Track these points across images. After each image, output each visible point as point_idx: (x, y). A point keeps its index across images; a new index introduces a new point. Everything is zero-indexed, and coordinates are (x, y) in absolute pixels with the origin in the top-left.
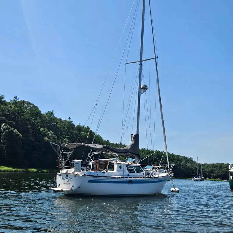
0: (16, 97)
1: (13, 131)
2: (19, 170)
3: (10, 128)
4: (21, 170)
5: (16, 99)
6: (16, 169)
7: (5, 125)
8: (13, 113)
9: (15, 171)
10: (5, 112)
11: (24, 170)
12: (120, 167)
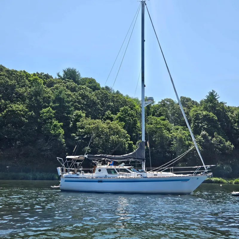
12: (100, 170)
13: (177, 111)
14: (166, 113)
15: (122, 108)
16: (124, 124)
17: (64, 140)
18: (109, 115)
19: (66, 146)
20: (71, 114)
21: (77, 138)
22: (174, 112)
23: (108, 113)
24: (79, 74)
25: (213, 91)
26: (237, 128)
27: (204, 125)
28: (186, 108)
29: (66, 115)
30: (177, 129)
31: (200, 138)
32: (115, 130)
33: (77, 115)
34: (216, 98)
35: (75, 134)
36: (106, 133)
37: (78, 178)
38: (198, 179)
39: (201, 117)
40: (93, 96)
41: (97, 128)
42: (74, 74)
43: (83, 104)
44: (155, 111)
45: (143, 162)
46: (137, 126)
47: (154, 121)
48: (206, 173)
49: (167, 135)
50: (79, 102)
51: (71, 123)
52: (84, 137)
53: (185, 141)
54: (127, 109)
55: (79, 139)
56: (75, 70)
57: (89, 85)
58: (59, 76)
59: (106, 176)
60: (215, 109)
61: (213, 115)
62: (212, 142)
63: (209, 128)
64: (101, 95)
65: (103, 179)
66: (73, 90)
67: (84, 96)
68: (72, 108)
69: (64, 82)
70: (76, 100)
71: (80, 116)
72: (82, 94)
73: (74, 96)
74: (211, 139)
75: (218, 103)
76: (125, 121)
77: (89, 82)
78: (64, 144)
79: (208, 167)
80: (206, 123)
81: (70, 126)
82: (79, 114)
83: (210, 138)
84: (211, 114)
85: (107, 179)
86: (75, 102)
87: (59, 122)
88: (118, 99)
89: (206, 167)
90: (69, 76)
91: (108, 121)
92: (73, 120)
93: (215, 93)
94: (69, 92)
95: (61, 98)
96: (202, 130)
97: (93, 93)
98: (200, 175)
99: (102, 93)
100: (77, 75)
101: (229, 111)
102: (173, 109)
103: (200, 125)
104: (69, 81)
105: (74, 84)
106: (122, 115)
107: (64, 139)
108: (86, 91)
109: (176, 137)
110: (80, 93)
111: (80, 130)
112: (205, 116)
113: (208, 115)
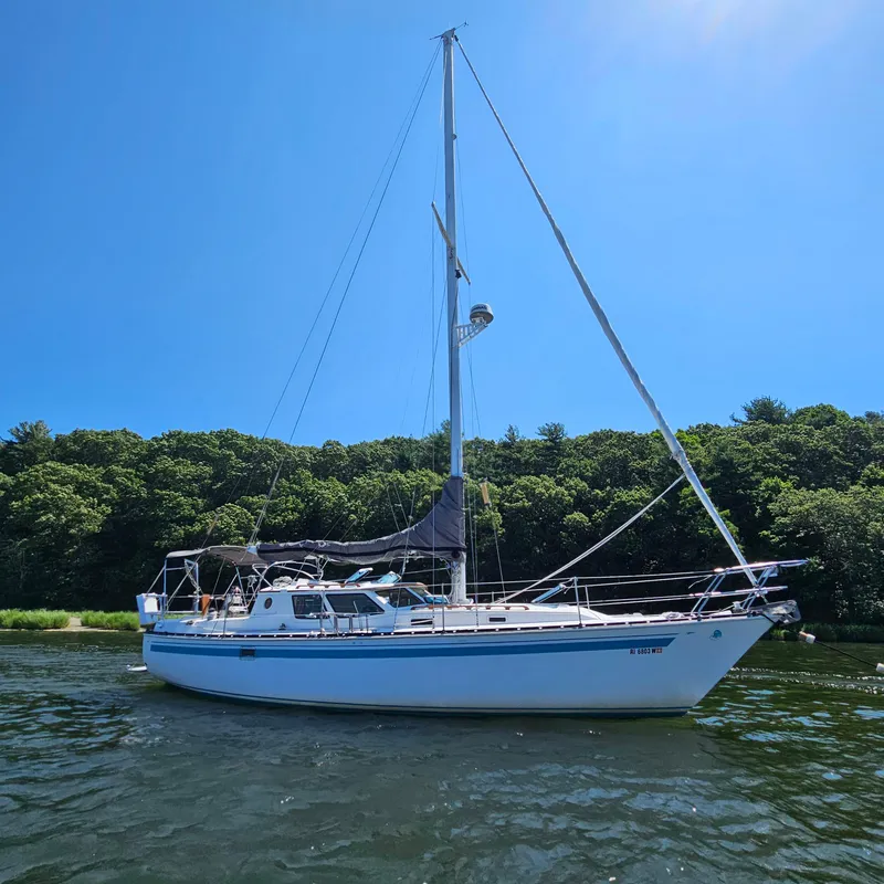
12: (269, 604)
24: (779, 405)
38: (717, 634)
42: (767, 408)
48: (758, 602)
50: (776, 460)
51: (758, 507)
56: (770, 400)
59: (284, 627)
68: (758, 475)
71: (777, 489)
79: (766, 575)
81: (756, 515)
82: (774, 485)
85: (271, 643)
89: (757, 573)
98: (729, 613)
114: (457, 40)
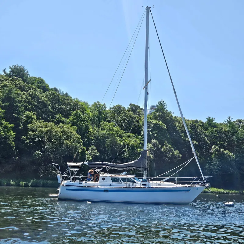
0: (229, 118)
1: (223, 152)
2: (230, 192)
3: (220, 150)
4: (234, 192)
5: (229, 119)
6: (227, 191)
7: (215, 147)
8: (225, 134)
9: (227, 193)
10: (215, 134)
11: (237, 192)
12: (104, 179)
13: (127, 118)
14: (117, 119)
15: (75, 112)
16: (77, 128)
17: (13, 143)
18: (61, 118)
19: (16, 149)
20: (21, 115)
21: (28, 141)
22: (125, 119)
23: (60, 116)
24: (28, 72)
25: (162, 100)
26: (184, 138)
27: (154, 134)
28: (137, 116)
29: (16, 116)
30: (128, 136)
31: (151, 146)
32: (70, 135)
33: (27, 116)
34: (165, 107)
35: (26, 137)
36: (60, 138)
37: (81, 186)
39: (152, 125)
40: (43, 97)
41: (50, 131)
42: (22, 72)
43: (33, 105)
44: (107, 116)
45: (144, 171)
46: (89, 132)
47: (106, 127)
48: (204, 183)
49: (120, 142)
50: (29, 103)
51: (21, 124)
52: (35, 141)
53: (137, 148)
54: (79, 114)
55: (30, 142)
56: (23, 68)
57: (38, 85)
58: (5, 72)
59: (111, 185)
60: (164, 118)
61: (163, 124)
62: (162, 150)
63: (159, 136)
64: (52, 97)
65: (109, 188)
66: (22, 89)
67: (34, 97)
68: (22, 109)
69: (11, 80)
70: (25, 100)
71: (31, 118)
72: (32, 94)
73: (24, 95)
74: (161, 148)
75: (167, 112)
76: (77, 126)
77: (37, 82)
78: (14, 147)
80: (156, 132)
81: (20, 128)
82: (30, 115)
83: (160, 146)
84: (161, 123)
85: (113, 189)
86: (25, 102)
87: (9, 124)
88: (70, 102)
90: (16, 74)
91: (61, 124)
92: (23, 121)
93: (164, 103)
94: (18, 91)
95: (11, 97)
96: (153, 138)
97: (44, 94)
99: (53, 94)
100: (25, 73)
101: (177, 121)
102: (125, 116)
103: (151, 133)
104: (17, 79)
105: (23, 83)
106: (75, 119)
107: (13, 141)
108: (36, 91)
109: (129, 144)
110: (29, 93)
111: (31, 133)
112: (155, 125)
113: (158, 124)
114: (151, 11)
